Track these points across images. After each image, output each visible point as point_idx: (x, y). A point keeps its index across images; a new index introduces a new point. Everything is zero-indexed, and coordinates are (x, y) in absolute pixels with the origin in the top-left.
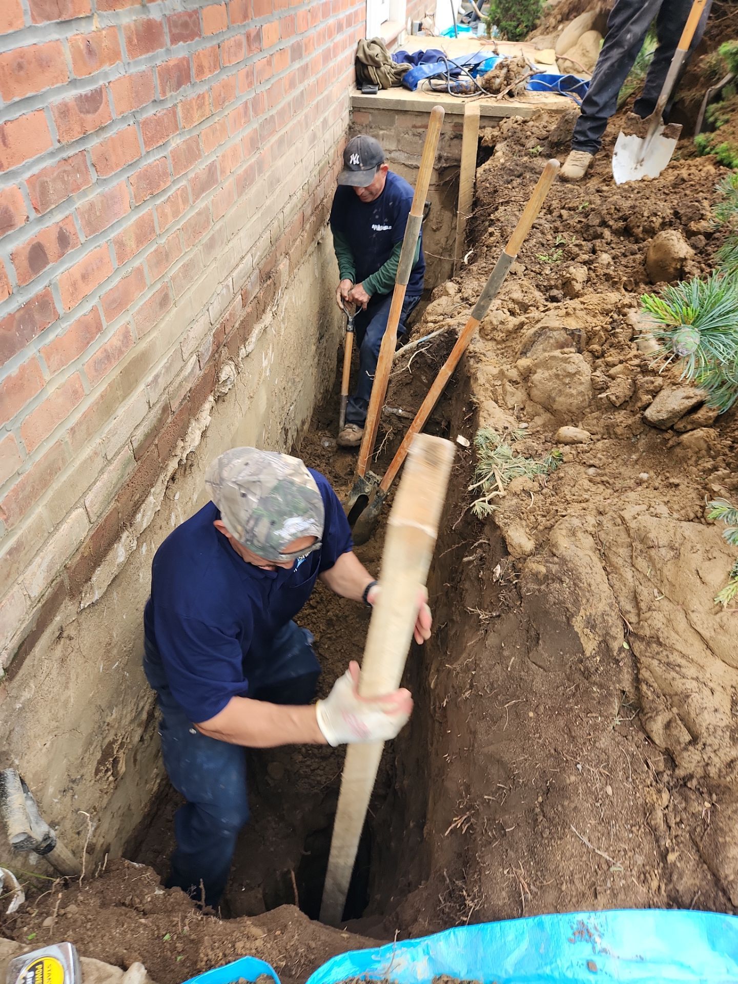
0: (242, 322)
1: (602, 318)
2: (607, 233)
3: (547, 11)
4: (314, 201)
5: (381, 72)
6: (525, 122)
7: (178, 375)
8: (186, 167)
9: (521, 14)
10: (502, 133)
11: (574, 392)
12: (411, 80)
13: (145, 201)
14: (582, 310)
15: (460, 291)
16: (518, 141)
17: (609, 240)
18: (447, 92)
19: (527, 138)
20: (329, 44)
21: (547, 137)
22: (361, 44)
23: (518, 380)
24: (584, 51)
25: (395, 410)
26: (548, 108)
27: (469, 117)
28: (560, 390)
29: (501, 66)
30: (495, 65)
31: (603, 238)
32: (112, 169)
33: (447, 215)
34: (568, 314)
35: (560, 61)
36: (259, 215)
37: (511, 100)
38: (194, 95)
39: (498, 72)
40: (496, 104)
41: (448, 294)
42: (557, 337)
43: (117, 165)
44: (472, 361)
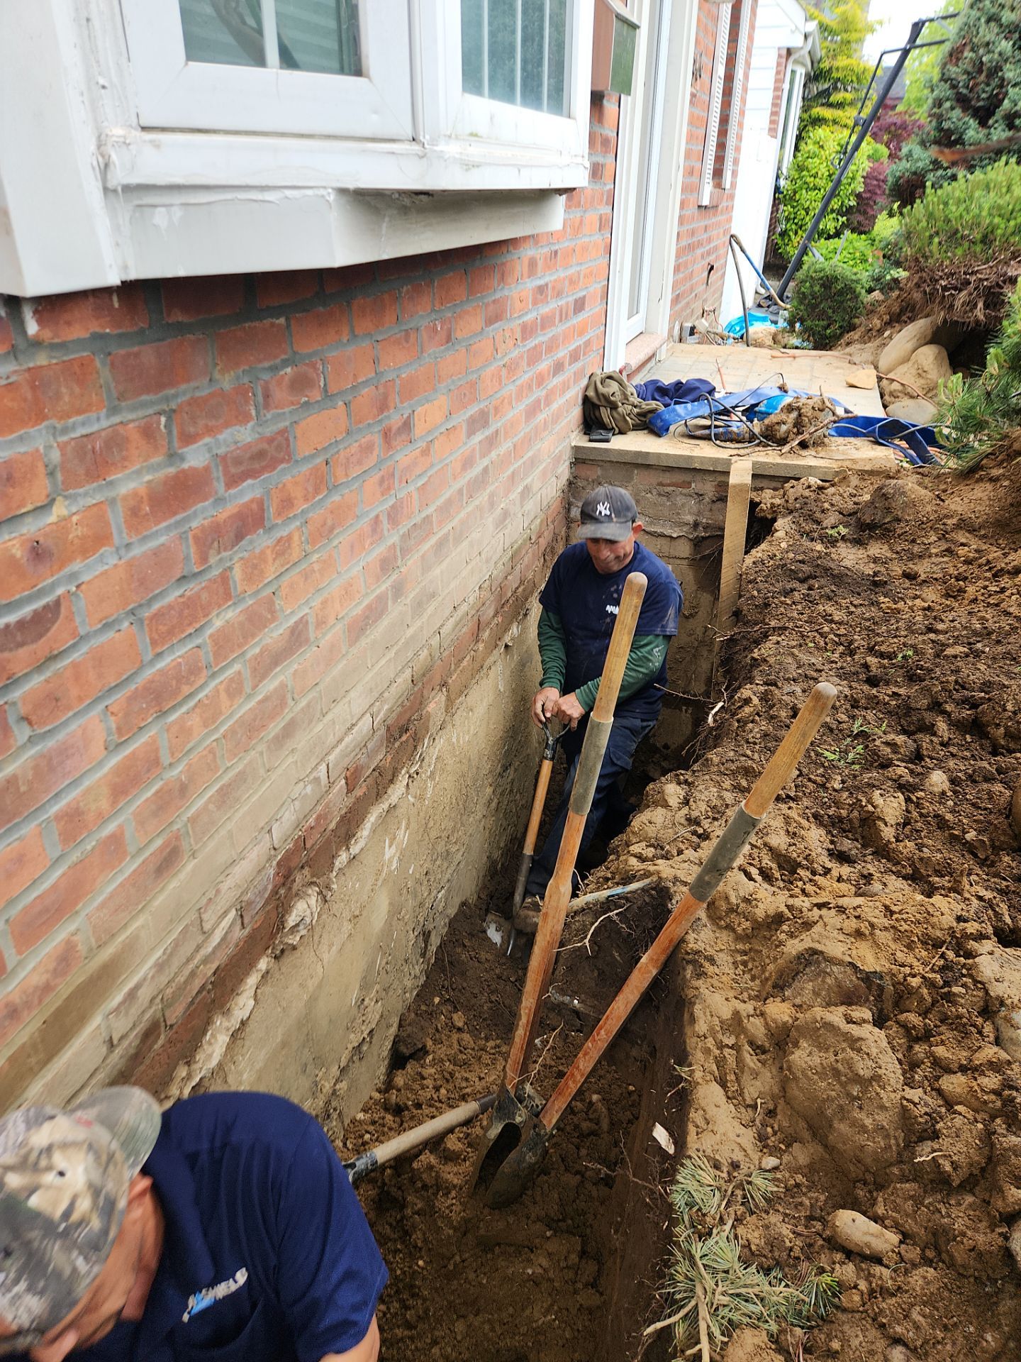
0: (343, 818)
1: (924, 953)
2: (942, 726)
3: (869, 307)
4: (501, 596)
5: (618, 413)
6: (821, 488)
7: (188, 961)
8: (240, 646)
9: (834, 312)
10: (787, 501)
11: (868, 1122)
12: (659, 423)
13: (141, 728)
14: (886, 929)
15: (686, 802)
16: (809, 516)
17: (946, 739)
18: (710, 439)
19: (823, 511)
20: (540, 393)
21: (855, 513)
22: (593, 379)
23: (767, 1045)
24: (920, 371)
25: (567, 999)
26: (858, 467)
27: (734, 486)
28: (841, 1107)
29: (790, 408)
30: (780, 407)
31: (935, 734)
32: (69, 708)
33: (706, 598)
34: (858, 934)
35: (885, 382)
36: (391, 654)
37: (804, 453)
38: (270, 542)
39: (784, 417)
40: (779, 460)
41: (666, 805)
42: (840, 976)
43: (80, 699)
44: (689, 970)
